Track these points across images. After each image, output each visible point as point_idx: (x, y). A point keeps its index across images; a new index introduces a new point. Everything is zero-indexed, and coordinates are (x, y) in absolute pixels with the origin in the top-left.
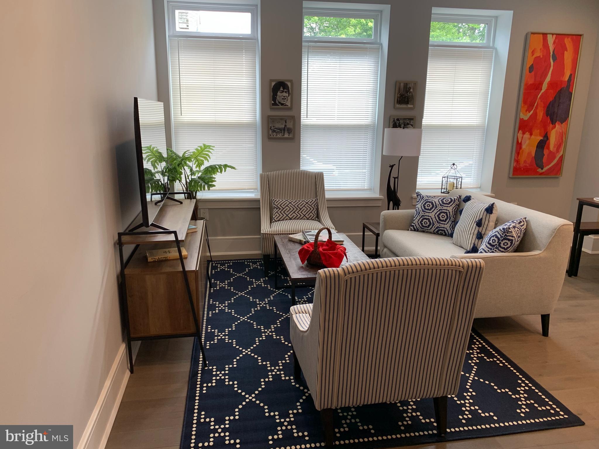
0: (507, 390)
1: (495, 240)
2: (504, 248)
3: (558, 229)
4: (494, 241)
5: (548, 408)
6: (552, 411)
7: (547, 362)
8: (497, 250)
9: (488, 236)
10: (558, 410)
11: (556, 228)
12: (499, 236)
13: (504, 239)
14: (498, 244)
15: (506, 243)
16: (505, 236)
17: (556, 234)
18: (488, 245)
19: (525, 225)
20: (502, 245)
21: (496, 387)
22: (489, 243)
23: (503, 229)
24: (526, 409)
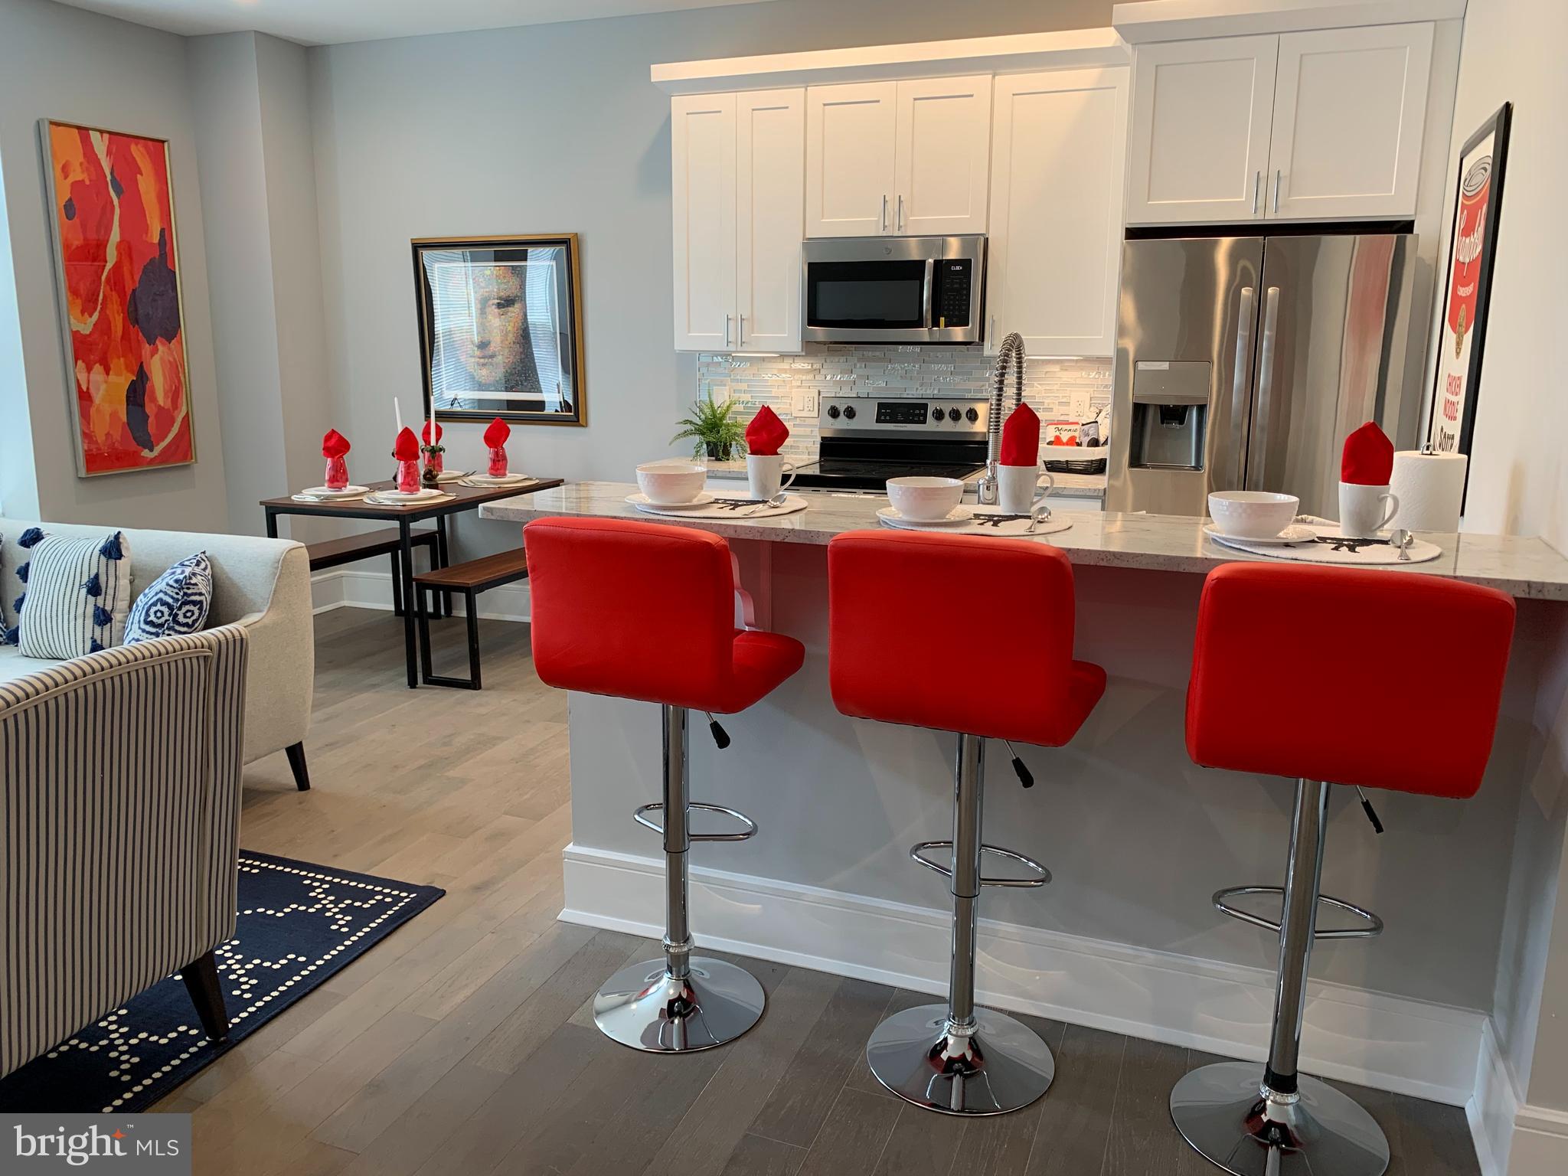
0: (294, 906)
1: (162, 613)
2: (184, 625)
3: (283, 560)
4: (159, 614)
5: (379, 897)
6: (388, 900)
7: (333, 831)
8: (171, 632)
9: (140, 608)
10: (395, 893)
11: (278, 557)
12: (170, 601)
13: (185, 603)
14: (171, 619)
15: (188, 611)
16: (183, 597)
17: (281, 570)
18: (148, 628)
19: (209, 567)
20: (181, 619)
21: (270, 912)
22: (147, 623)
23: (177, 581)
24: (346, 918)
